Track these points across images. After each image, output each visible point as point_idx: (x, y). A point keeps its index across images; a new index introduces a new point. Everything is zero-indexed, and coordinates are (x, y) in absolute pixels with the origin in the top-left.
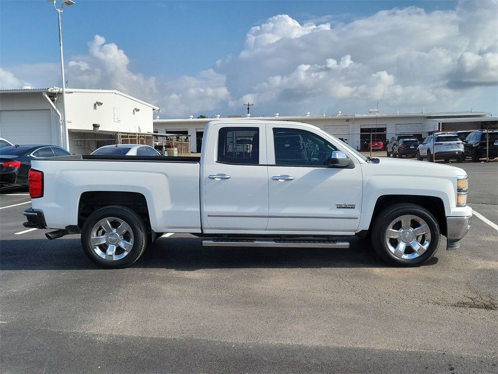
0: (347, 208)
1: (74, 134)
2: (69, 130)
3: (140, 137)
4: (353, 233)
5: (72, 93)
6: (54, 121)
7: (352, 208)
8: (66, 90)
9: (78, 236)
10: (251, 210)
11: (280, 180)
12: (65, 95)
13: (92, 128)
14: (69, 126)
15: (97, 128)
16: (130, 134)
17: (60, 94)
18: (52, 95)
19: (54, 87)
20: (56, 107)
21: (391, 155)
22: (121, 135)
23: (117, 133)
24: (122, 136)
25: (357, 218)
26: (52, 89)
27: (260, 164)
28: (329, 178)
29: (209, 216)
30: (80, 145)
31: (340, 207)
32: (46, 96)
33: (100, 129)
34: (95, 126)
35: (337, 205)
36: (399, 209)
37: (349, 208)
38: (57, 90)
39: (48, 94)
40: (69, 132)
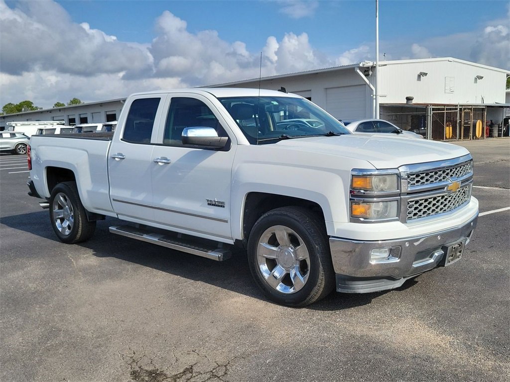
0: (217, 206)
1: (383, 107)
2: (380, 104)
3: (465, 109)
4: (232, 242)
5: (386, 65)
6: (367, 94)
7: (221, 206)
8: (379, 63)
10: (140, 198)
12: (378, 68)
13: (405, 101)
14: (381, 101)
15: (410, 101)
16: (464, 106)
17: (373, 68)
18: (366, 71)
19: (366, 61)
20: (370, 82)
22: (432, 107)
23: (427, 105)
24: (433, 109)
25: (226, 222)
26: (364, 63)
27: (151, 142)
28: (201, 163)
29: (114, 200)
31: (211, 204)
32: (358, 71)
33: (414, 102)
34: (409, 99)
35: (208, 200)
37: (219, 206)
38: (370, 64)
39: (361, 69)
40: (380, 106)
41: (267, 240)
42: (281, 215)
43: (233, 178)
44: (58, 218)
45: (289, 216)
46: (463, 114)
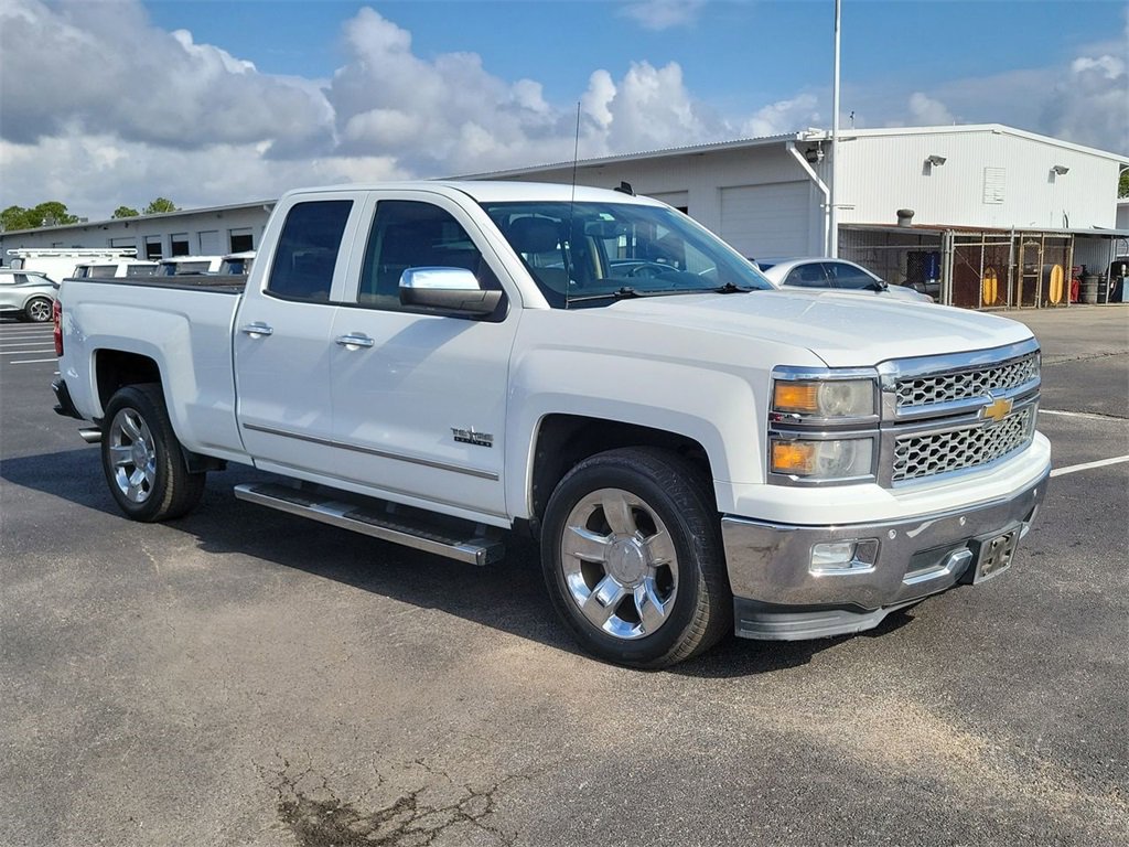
0: (475, 443)
2: (839, 225)
3: (1026, 240)
5: (854, 138)
6: (813, 202)
7: (485, 444)
8: (840, 133)
11: (349, 346)
12: (837, 144)
13: (894, 220)
14: (842, 217)
15: (906, 220)
16: (1025, 232)
17: (827, 144)
18: (811, 150)
19: (811, 129)
20: (818, 174)
22: (955, 234)
23: (944, 229)
24: (955, 237)
25: (495, 478)
26: (806, 133)
27: (331, 299)
29: (246, 426)
30: (873, 261)
31: (461, 438)
32: (793, 150)
33: (915, 221)
34: (903, 215)
35: (455, 431)
37: (479, 443)
38: (819, 135)
39: (799, 145)
40: (839, 230)
41: (584, 521)
42: (616, 465)
43: (512, 381)
44: (121, 465)
45: (633, 469)
46: (1022, 251)
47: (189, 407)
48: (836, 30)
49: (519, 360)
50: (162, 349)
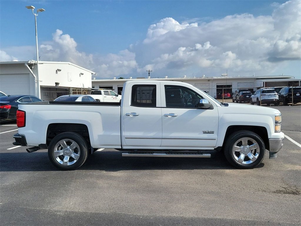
0: (209, 133)
1: (43, 88)
2: (40, 86)
4: (213, 149)
5: (43, 64)
6: (32, 81)
7: (212, 133)
8: (39, 62)
9: (46, 151)
10: (151, 135)
11: (169, 116)
12: (38, 65)
13: (54, 85)
14: (41, 84)
15: (58, 85)
16: (77, 88)
17: (36, 64)
18: (31, 65)
19: (32, 60)
20: (33, 73)
21: (235, 101)
22: (72, 89)
23: (70, 88)
25: (215, 139)
26: (31, 61)
27: (157, 106)
28: (199, 115)
29: (126, 138)
30: (47, 95)
31: (205, 133)
32: (27, 65)
33: (60, 85)
34: (57, 84)
35: (203, 131)
36: (240, 134)
37: (211, 133)
38: (33, 62)
39: (28, 64)
40: (40, 87)
44: (58, 156)
47: (99, 136)
48: (36, 35)
49: (221, 116)
50: (89, 121)
